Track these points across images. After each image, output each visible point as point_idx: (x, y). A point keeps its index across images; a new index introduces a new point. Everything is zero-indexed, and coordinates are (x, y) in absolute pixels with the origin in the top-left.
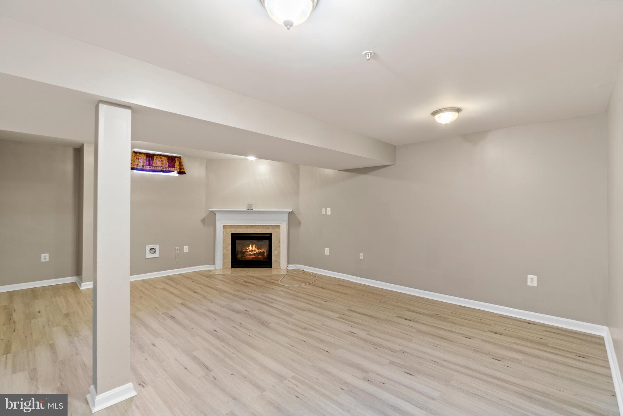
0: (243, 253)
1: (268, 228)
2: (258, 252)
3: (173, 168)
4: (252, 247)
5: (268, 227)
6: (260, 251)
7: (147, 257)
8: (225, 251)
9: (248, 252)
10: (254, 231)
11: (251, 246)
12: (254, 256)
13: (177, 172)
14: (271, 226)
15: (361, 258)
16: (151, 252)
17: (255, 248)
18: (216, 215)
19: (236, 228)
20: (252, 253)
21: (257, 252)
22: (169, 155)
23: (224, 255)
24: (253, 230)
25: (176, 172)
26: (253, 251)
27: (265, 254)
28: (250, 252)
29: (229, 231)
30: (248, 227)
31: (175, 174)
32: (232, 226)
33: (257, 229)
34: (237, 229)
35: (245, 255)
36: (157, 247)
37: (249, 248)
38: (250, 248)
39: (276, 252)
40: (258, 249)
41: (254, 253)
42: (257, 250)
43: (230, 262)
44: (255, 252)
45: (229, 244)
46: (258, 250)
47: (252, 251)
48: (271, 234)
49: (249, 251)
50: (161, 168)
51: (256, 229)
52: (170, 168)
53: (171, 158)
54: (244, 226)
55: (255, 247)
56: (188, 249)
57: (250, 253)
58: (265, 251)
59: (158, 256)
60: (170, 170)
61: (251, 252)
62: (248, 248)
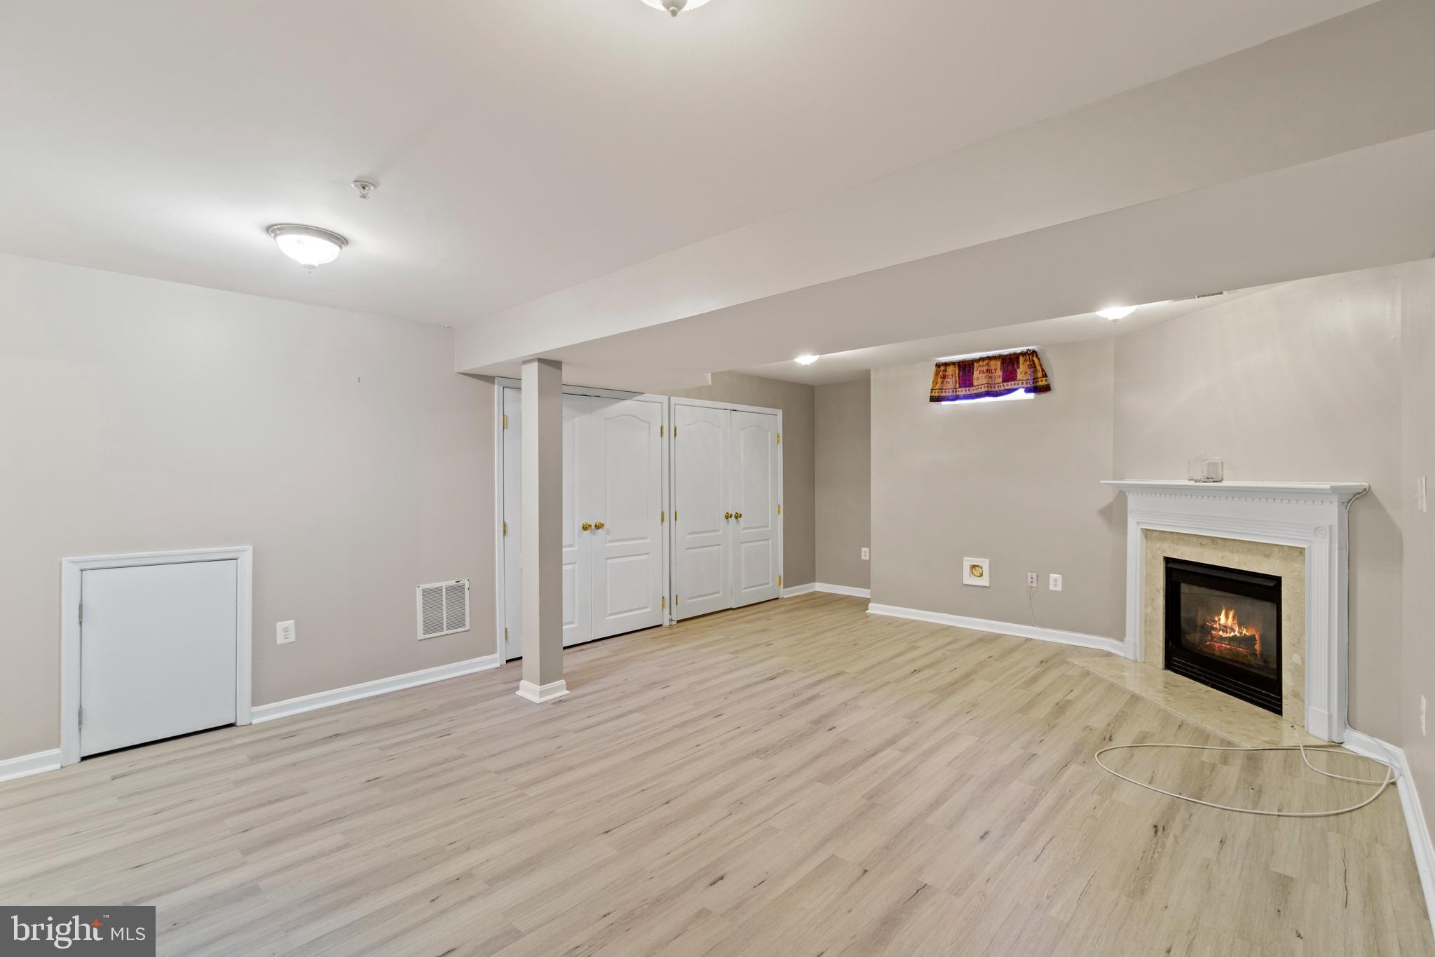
0: (1206, 630)
1: (1268, 556)
2: (1238, 635)
3: (1013, 383)
4: (1227, 617)
5: (1265, 549)
6: (1244, 632)
7: (965, 583)
8: (1149, 610)
9: (1216, 628)
10: (1223, 558)
11: (1223, 612)
12: (1228, 646)
13: (1023, 390)
14: (1276, 549)
16: (974, 572)
17: (1233, 620)
18: (1129, 497)
19: (1173, 542)
22: (1005, 354)
23: (1147, 621)
24: (1220, 554)
25: (1021, 391)
26: (1229, 630)
27: (1257, 647)
28: (1220, 630)
29: (1159, 548)
31: (1020, 395)
32: (1166, 535)
33: (1232, 552)
34: (1177, 544)
35: (1210, 638)
36: (984, 563)
37: (1219, 619)
40: (1240, 625)
41: (1228, 635)
42: (1237, 629)
43: (1160, 647)
44: (1232, 634)
45: (1158, 590)
47: (1224, 628)
48: (1278, 580)
49: (1218, 627)
50: (984, 387)
51: (1228, 554)
52: (1005, 384)
53: (1010, 359)
54: (1195, 539)
56: (1060, 583)
57: (1221, 633)
58: (1257, 637)
59: (988, 585)
60: (1009, 387)
61: (1223, 631)
62: (1216, 619)
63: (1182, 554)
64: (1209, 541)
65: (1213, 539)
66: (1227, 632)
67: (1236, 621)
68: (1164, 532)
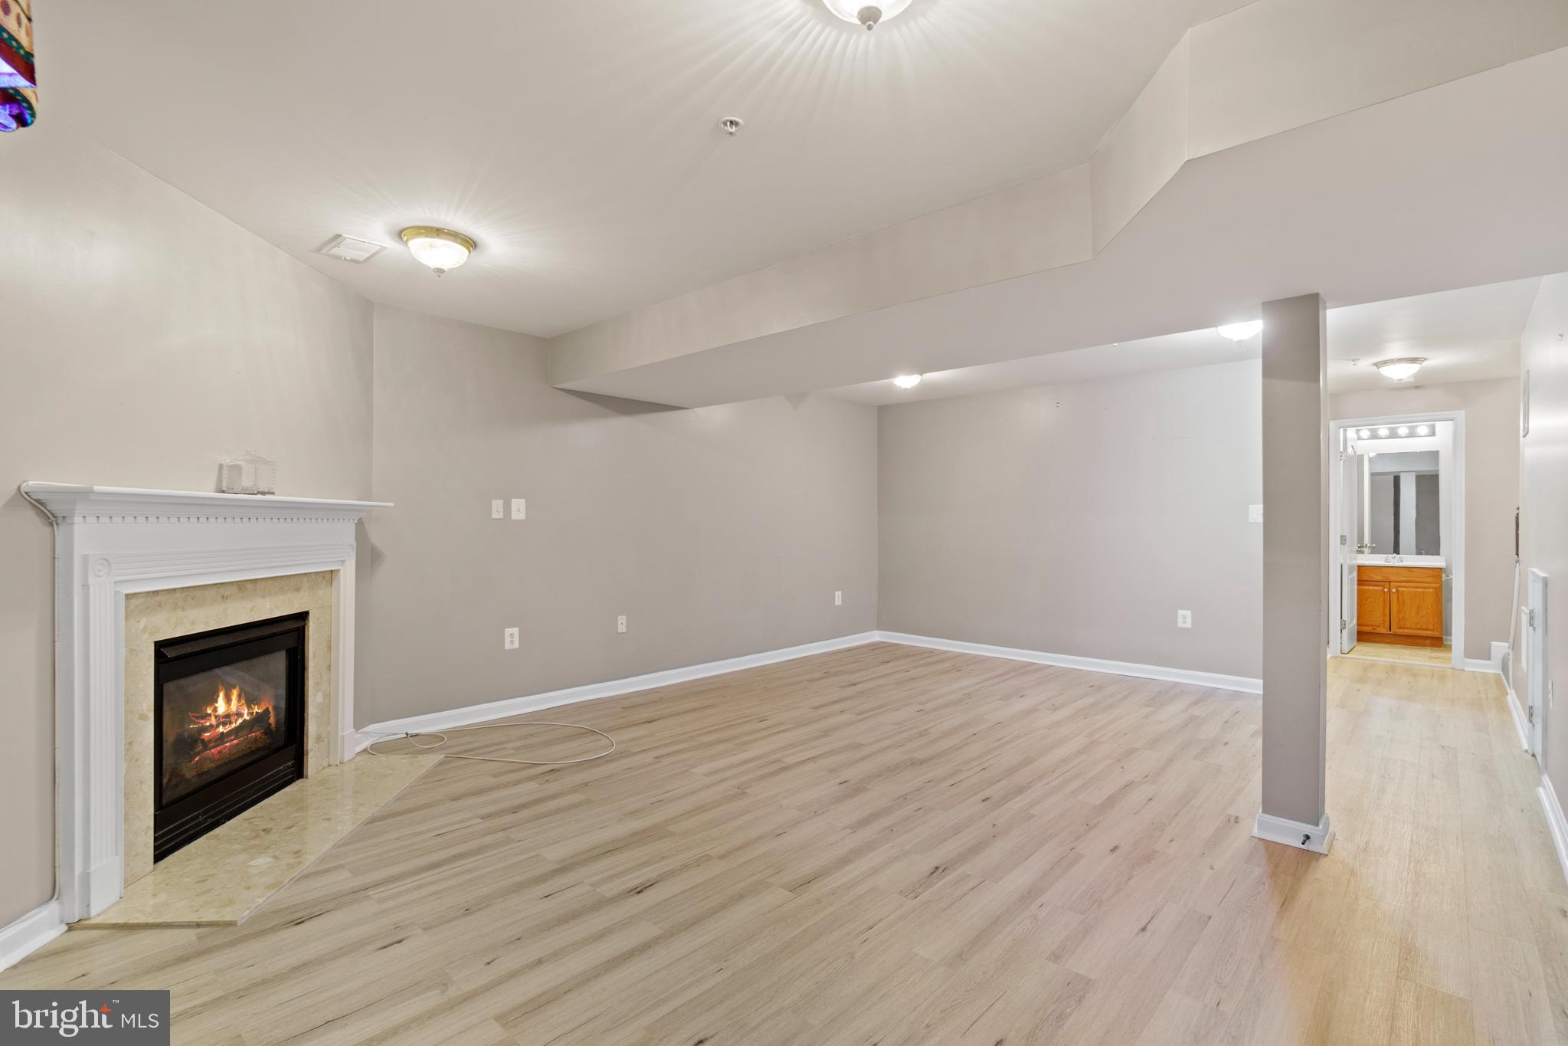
4: (228, 700)
6: (256, 710)
9: (211, 726)
11: (221, 695)
15: (622, 628)
17: (239, 701)
20: (228, 728)
21: (246, 717)
28: (218, 726)
30: (228, 591)
37: (215, 710)
38: (221, 706)
39: (319, 698)
41: (234, 726)
44: (240, 721)
46: (249, 707)
47: (227, 718)
49: (213, 721)
55: (239, 697)
57: (221, 729)
61: (224, 724)
62: (209, 711)
63: (193, 623)
64: (234, 589)
65: (240, 585)
66: (231, 723)
67: (243, 701)
68: (156, 593)
